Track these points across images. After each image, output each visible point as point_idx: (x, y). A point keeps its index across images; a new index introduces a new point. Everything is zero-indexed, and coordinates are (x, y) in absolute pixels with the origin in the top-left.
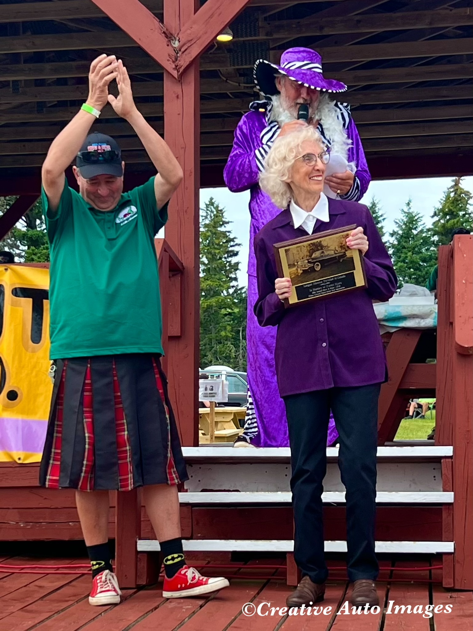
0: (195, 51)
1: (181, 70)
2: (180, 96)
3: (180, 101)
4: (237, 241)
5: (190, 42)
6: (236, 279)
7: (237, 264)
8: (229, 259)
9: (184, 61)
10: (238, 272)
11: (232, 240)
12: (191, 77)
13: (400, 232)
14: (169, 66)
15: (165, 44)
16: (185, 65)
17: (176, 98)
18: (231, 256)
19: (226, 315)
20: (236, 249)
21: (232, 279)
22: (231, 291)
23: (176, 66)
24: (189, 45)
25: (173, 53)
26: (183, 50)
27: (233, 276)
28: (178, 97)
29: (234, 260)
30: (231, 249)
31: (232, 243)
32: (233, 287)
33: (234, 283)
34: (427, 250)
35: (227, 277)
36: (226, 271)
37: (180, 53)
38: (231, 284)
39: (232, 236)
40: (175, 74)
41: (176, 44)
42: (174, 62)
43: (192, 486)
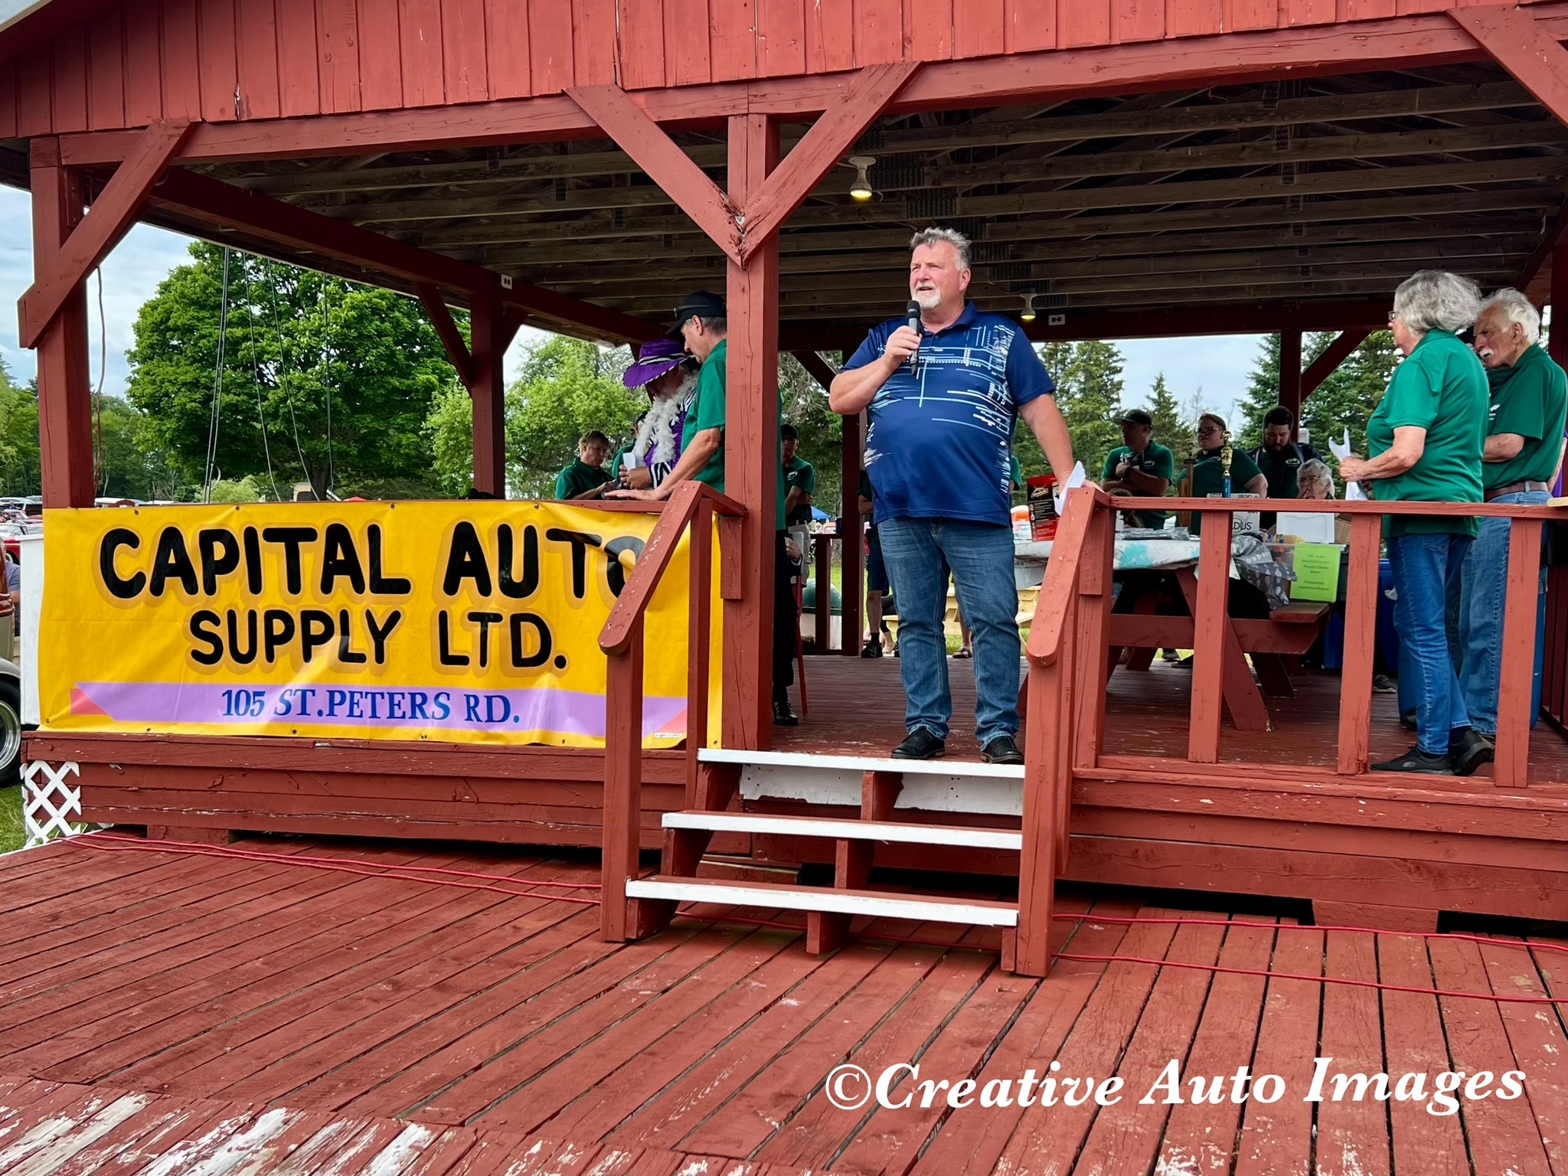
0: (763, 231)
1: (746, 256)
2: (747, 288)
3: (746, 296)
4: (1121, 356)
5: (759, 218)
6: (1118, 400)
7: (1120, 383)
8: (1112, 377)
9: (751, 243)
10: (1120, 392)
11: (1116, 354)
12: (760, 266)
13: (1314, 347)
14: (730, 250)
15: (726, 221)
16: (751, 250)
17: (741, 293)
18: (1114, 373)
19: (1105, 442)
20: (1119, 365)
21: (1113, 400)
22: (1112, 414)
23: (740, 251)
24: (754, 223)
25: (737, 234)
26: (748, 229)
27: (1115, 396)
28: (743, 289)
29: (1117, 378)
30: (1113, 365)
31: (1115, 358)
32: (1114, 409)
33: (1115, 405)
34: (1346, 367)
35: (1108, 397)
36: (1107, 391)
37: (745, 233)
38: (1112, 406)
39: (1115, 350)
40: (738, 260)
41: (741, 221)
42: (737, 245)
43: (749, 791)
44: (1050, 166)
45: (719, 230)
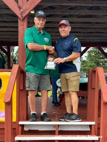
0: (27, 13)
1: (23, 18)
5: (26, 10)
9: (24, 15)
12: (26, 20)
14: (20, 16)
15: (19, 10)
16: (24, 16)
17: (22, 26)
23: (22, 16)
24: (25, 11)
25: (21, 13)
26: (24, 12)
28: (22, 25)
37: (23, 13)
41: (22, 10)
43: (26, 129)
44: (63, 12)
45: (17, 12)
